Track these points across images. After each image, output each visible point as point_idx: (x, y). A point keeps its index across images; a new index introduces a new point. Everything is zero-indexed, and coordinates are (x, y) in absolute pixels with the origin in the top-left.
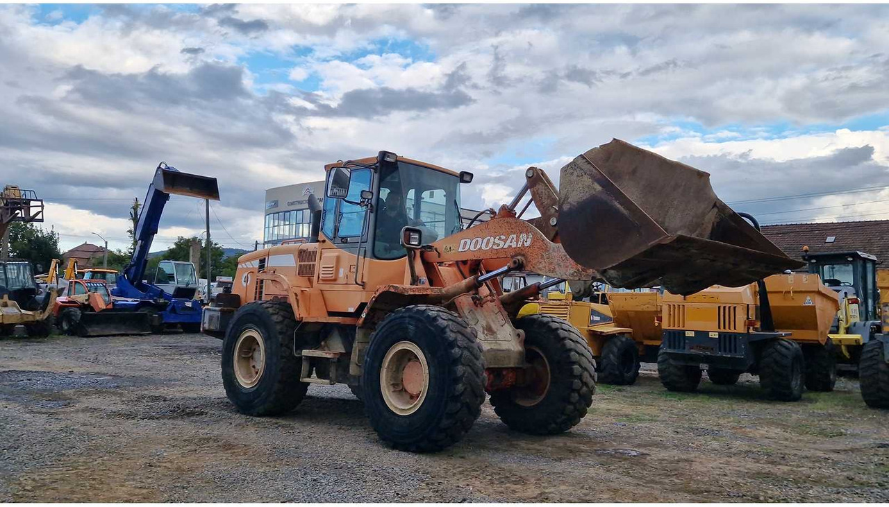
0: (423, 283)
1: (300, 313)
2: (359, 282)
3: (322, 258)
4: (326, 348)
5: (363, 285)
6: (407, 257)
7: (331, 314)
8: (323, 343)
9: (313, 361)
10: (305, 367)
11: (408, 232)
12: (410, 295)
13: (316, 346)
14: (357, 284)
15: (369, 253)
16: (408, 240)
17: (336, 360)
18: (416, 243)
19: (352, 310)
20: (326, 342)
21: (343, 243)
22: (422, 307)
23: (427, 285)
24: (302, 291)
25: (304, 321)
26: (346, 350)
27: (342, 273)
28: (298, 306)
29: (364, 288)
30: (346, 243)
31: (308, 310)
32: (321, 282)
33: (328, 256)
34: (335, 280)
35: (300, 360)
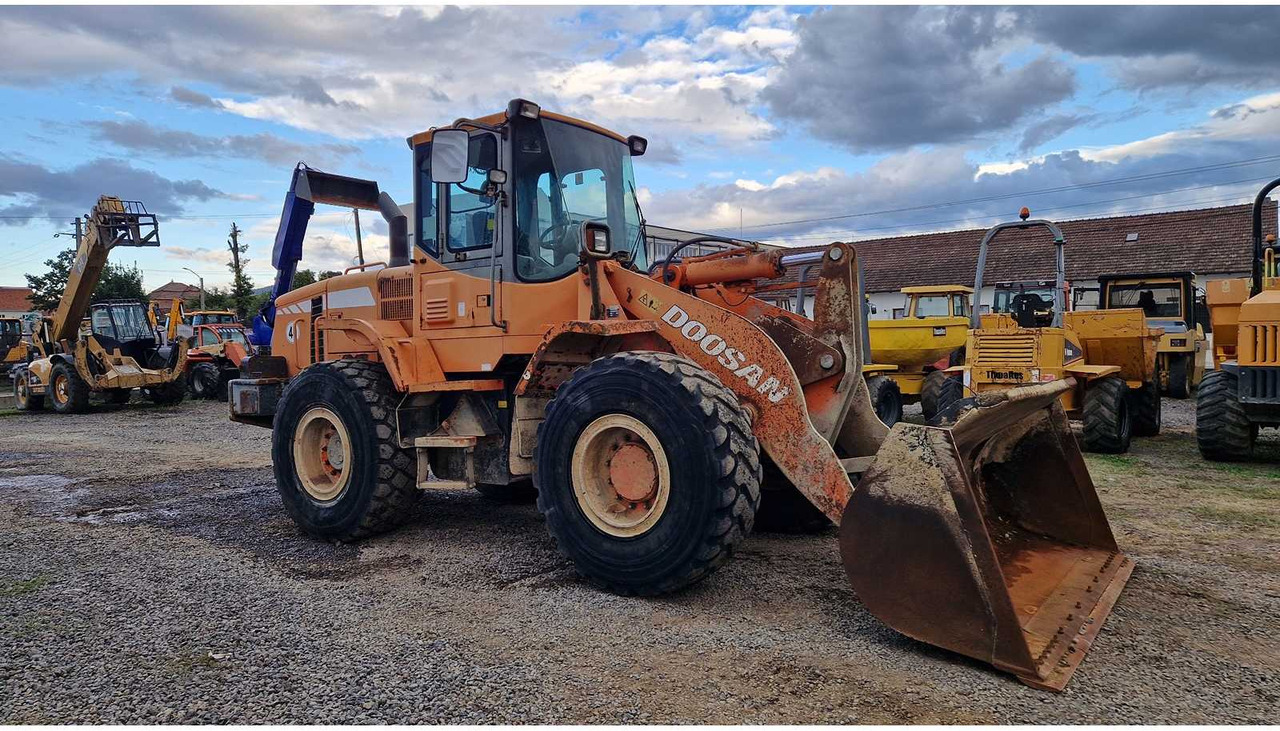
0: (615, 315)
1: (402, 378)
2: (497, 321)
3: (424, 287)
4: (451, 431)
5: (504, 326)
6: (578, 274)
7: (451, 376)
8: (444, 424)
9: (433, 453)
10: (423, 465)
11: (590, 231)
12: (613, 336)
13: (433, 428)
14: (495, 324)
15: (509, 272)
16: (592, 243)
17: (471, 450)
18: (603, 249)
19: (487, 368)
20: (449, 422)
21: (459, 260)
22: (643, 355)
23: (622, 319)
24: (400, 343)
25: (411, 391)
26: (485, 432)
27: (462, 310)
28: (398, 369)
29: (506, 332)
30: (465, 260)
31: (414, 372)
32: (427, 327)
33: (436, 283)
34: (452, 322)
35: (411, 453)
